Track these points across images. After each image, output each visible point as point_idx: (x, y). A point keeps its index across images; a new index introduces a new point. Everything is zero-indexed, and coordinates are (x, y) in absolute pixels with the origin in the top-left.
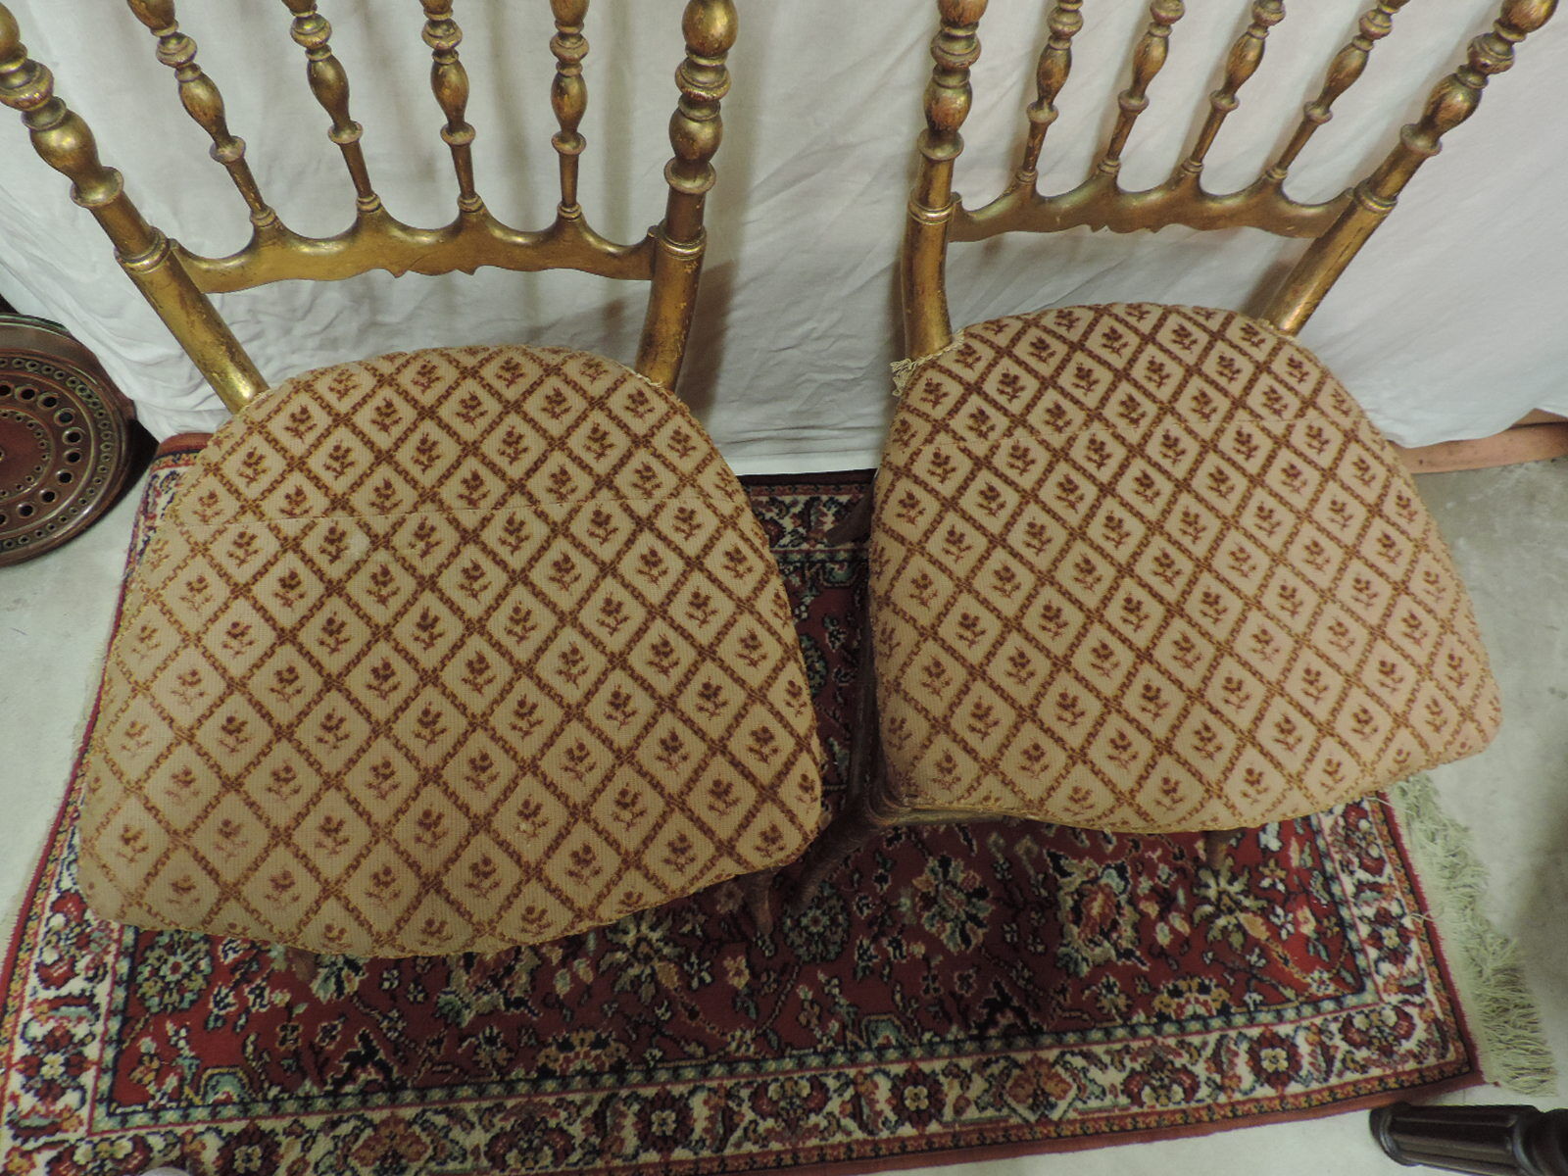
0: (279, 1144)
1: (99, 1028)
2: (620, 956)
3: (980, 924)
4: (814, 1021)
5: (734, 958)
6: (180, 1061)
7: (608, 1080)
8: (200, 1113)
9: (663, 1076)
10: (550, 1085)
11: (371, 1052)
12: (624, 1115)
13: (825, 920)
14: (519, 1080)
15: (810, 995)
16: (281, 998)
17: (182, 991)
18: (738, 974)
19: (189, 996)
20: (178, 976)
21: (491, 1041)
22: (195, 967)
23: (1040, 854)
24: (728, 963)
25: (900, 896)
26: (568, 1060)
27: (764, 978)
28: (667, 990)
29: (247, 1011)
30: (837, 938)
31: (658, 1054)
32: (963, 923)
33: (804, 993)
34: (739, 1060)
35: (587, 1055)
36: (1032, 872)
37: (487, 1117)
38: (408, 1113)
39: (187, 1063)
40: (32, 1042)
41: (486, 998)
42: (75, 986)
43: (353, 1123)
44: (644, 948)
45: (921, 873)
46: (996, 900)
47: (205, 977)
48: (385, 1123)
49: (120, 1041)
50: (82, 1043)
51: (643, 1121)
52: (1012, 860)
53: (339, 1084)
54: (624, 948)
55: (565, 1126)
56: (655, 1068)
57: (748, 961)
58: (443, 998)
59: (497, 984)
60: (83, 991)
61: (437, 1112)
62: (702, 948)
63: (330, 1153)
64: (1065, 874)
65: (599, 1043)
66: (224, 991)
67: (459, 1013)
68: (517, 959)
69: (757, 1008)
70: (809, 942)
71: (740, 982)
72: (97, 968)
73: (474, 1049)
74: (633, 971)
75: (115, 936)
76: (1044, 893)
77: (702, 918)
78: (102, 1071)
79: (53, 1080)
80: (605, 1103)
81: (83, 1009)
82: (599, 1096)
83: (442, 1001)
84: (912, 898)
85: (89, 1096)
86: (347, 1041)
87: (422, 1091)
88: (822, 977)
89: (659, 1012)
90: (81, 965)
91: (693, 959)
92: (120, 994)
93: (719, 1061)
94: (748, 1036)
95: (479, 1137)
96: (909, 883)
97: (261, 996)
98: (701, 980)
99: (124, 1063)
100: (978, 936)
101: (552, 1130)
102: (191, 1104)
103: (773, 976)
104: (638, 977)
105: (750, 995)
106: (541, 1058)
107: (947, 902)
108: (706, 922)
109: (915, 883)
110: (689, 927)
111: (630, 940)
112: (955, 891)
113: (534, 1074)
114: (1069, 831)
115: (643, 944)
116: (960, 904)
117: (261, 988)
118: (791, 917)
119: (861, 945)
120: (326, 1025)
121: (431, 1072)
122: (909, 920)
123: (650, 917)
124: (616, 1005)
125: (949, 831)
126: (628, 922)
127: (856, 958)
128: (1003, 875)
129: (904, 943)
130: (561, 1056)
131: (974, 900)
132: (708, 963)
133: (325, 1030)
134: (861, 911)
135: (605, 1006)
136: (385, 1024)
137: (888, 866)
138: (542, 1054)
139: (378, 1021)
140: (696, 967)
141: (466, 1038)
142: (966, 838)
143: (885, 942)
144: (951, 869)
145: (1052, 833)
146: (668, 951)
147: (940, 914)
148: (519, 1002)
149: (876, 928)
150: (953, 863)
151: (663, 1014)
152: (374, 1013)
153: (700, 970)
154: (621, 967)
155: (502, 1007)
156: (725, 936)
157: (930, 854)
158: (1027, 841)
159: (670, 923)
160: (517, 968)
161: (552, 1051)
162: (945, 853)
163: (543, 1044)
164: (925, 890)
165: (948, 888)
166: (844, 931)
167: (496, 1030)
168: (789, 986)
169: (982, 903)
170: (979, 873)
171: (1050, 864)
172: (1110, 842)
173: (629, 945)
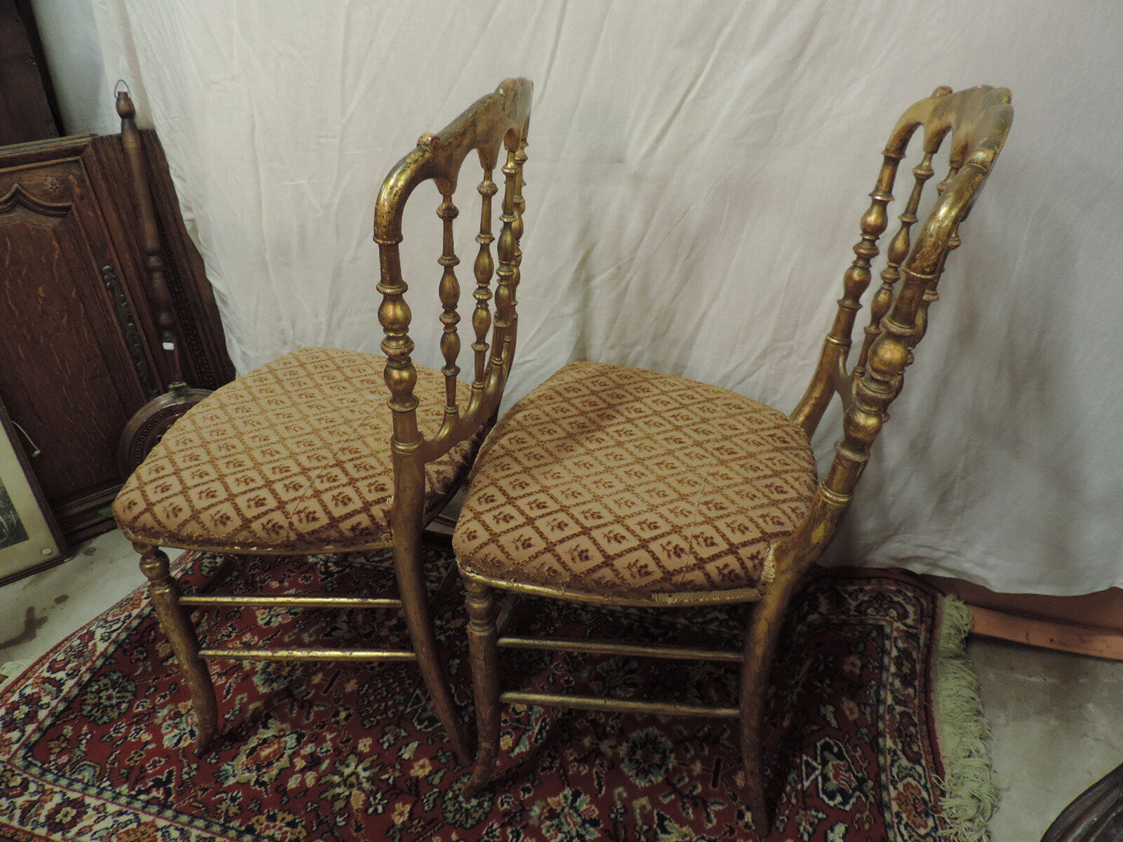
0: (86, 813)
1: (54, 703)
2: (337, 779)
5: (404, 805)
6: (76, 749)
8: (64, 782)
10: (248, 838)
11: (169, 781)
14: (233, 828)
16: (146, 737)
17: (104, 712)
18: (400, 815)
19: (105, 719)
20: (107, 703)
21: (233, 799)
22: (119, 704)
23: (651, 812)
24: (398, 806)
25: (533, 804)
27: (415, 822)
28: (351, 808)
29: (126, 738)
30: (477, 816)
32: (572, 838)
35: (280, 829)
36: (640, 822)
38: (161, 823)
39: (78, 753)
40: (22, 695)
41: (247, 775)
42: (60, 675)
43: (131, 816)
44: (353, 779)
45: (556, 795)
46: (603, 831)
47: (120, 714)
48: (146, 824)
49: (58, 718)
50: (41, 707)
52: (628, 809)
53: (140, 792)
54: (341, 774)
57: (412, 808)
58: (226, 767)
59: (258, 769)
60: (62, 679)
61: (177, 829)
62: (387, 791)
63: (107, 829)
64: (665, 831)
65: (292, 824)
66: (123, 725)
67: (227, 778)
68: (278, 760)
70: (457, 811)
71: (398, 820)
72: (75, 671)
73: (221, 801)
74: (338, 790)
75: (94, 658)
77: (397, 774)
78: (38, 729)
79: (15, 720)
81: (55, 689)
83: (222, 768)
84: (543, 808)
85: (24, 739)
86: (161, 772)
87: (178, 812)
88: (454, 837)
89: (338, 819)
90: (70, 666)
91: (379, 796)
92: (76, 691)
96: (544, 798)
97: (138, 733)
98: (376, 810)
99: (50, 733)
102: (63, 776)
103: (422, 823)
104: (339, 794)
105: (400, 830)
106: (254, 820)
107: (566, 820)
108: (399, 777)
109: (549, 800)
110: (387, 776)
111: (347, 771)
112: (576, 815)
113: (243, 828)
114: (680, 804)
115: (354, 777)
116: (575, 824)
117: (141, 729)
118: (454, 792)
119: (492, 826)
120: (157, 758)
121: (190, 804)
122: (534, 822)
123: (367, 763)
124: (316, 805)
125: (589, 776)
126: (352, 760)
127: (484, 832)
128: (616, 817)
129: (522, 836)
130: (265, 823)
131: (587, 825)
132: (386, 801)
133: (155, 761)
134: (502, 804)
135: (309, 804)
136: (186, 769)
137: (536, 783)
138: (256, 818)
139: (184, 767)
140: (377, 801)
141: (221, 793)
142: (599, 784)
143: (509, 830)
144: (579, 800)
145: (666, 801)
146: (366, 785)
147: (557, 826)
148: (263, 784)
149: (507, 819)
150: (582, 796)
151: (340, 821)
152: (185, 761)
153: (379, 804)
154: (333, 785)
155: (252, 783)
156: (406, 790)
157: (568, 785)
158: (644, 801)
159: (377, 769)
160: (275, 765)
161: (263, 818)
162: (579, 788)
163: (260, 812)
164: (554, 807)
165: (571, 811)
166: (484, 813)
167: (240, 795)
168: (429, 834)
169: (592, 829)
170: (599, 809)
171: (656, 821)
172: (710, 821)
173: (345, 774)
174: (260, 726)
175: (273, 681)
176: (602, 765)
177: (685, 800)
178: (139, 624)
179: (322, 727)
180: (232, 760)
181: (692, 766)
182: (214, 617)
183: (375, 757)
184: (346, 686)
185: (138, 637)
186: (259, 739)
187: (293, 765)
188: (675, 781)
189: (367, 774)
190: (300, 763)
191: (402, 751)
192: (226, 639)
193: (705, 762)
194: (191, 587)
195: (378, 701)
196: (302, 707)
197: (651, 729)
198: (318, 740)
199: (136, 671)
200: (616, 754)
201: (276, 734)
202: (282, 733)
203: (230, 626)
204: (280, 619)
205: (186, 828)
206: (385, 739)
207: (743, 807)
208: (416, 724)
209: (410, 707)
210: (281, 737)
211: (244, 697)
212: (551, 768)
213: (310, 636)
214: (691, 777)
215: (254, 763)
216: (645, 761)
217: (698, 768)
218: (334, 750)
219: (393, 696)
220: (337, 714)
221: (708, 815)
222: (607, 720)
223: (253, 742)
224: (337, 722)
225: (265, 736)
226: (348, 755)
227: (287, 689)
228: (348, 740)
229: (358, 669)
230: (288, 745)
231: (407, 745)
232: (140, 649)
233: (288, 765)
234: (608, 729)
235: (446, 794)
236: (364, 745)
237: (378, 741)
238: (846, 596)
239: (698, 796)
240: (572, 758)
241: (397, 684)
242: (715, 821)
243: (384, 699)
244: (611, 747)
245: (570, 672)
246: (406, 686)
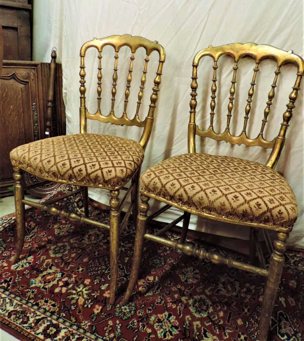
2: (74, 292)
3: (171, 334)
4: (108, 331)
5: (99, 306)
7: (48, 314)
9: (61, 320)
10: (36, 307)
11: (10, 281)
12: (44, 323)
13: (128, 310)
14: (30, 303)
15: (111, 324)
16: (5, 265)
18: (98, 309)
21: (33, 292)
23: (201, 328)
24: (97, 306)
25: (152, 316)
26: (44, 305)
27: (103, 314)
28: (78, 304)
30: (128, 316)
31: (64, 315)
32: (166, 332)
33: (110, 323)
34: (81, 328)
35: (49, 306)
36: (196, 331)
37: (17, 306)
38: (3, 296)
41: (40, 284)
45: (162, 314)
46: (179, 331)
51: (48, 327)
52: (191, 325)
54: (76, 290)
55: (30, 317)
56: (61, 318)
57: (102, 308)
58: (32, 280)
59: (45, 283)
61: (9, 299)
62: (93, 300)
64: (206, 336)
65: (54, 305)
67: (32, 284)
68: (53, 281)
69: (96, 319)
70: (120, 312)
71: (96, 312)
73: (28, 292)
74: (74, 296)
76: (197, 338)
77: (98, 294)
80: (43, 318)
82: (43, 316)
83: (31, 280)
84: (156, 318)
86: (8, 278)
87: (11, 293)
88: (118, 322)
89: (72, 307)
91: (90, 301)
93: (77, 325)
94: (89, 324)
95: (11, 309)
96: (156, 314)
97: (3, 263)
98: (88, 306)
100: (169, 337)
101: (27, 316)
103: (106, 314)
104: (74, 298)
105: (96, 316)
106: (39, 301)
107: (165, 324)
108: (99, 295)
109: (159, 315)
110: (94, 294)
111: (79, 290)
112: (169, 323)
113: (34, 303)
114: (213, 327)
115: (81, 292)
116: (168, 327)
117: (4, 262)
118: (120, 305)
119: (134, 321)
120: (7, 273)
121: (16, 291)
122: (151, 322)
123: (87, 288)
124: (64, 300)
125: (176, 309)
126: (82, 286)
127: (130, 323)
128: (186, 327)
129: (146, 327)
130: (43, 303)
131: (173, 328)
132: (92, 303)
133: (6, 274)
134: (139, 313)
135: (62, 299)
136: (17, 278)
137: (153, 308)
138: (40, 300)
139: (16, 277)
140: (89, 303)
141: (29, 289)
142: (180, 312)
143: (141, 324)
144: (171, 317)
145: (207, 325)
146: (85, 296)
147: (161, 326)
148: (46, 289)
149: (140, 319)
150: (172, 316)
151: (73, 308)
152: (18, 275)
153: (89, 304)
154: (72, 294)
155: (41, 287)
156: (101, 301)
157: (167, 311)
158: (198, 323)
159: (90, 291)
160: (51, 283)
161: (43, 301)
162: (171, 313)
163: (42, 299)
164: (160, 318)
165: (167, 321)
166: (131, 315)
167: (36, 291)
168: (108, 319)
169: (175, 330)
170: (179, 322)
171: (203, 332)
172: (226, 336)
173: (78, 291)
174: (49, 268)
175: (56, 253)
176: (181, 306)
177: (216, 326)
178: (14, 222)
179: (72, 272)
180: (35, 278)
181: (219, 313)
182: (40, 228)
183: (90, 287)
184: (84, 259)
185: (12, 227)
186: (47, 272)
187: (58, 284)
188: (212, 317)
189: (87, 292)
190: (61, 284)
191: (102, 286)
192: (42, 236)
193: (225, 312)
194: (35, 214)
195: (95, 267)
196: (66, 264)
197: (203, 296)
198: (70, 277)
199: (8, 240)
200: (188, 303)
201: (54, 272)
202: (56, 272)
203: (45, 233)
204: (63, 233)
205: (12, 299)
206: (96, 281)
207: (240, 333)
208: (108, 277)
209: (107, 271)
210: (56, 273)
211: (45, 257)
212: (160, 303)
213: (73, 240)
214: (218, 317)
215: (44, 280)
216: (199, 308)
217: (221, 314)
218: (75, 281)
219: (101, 266)
220: (79, 269)
221: (225, 334)
222: (185, 289)
223: (45, 273)
224: (78, 272)
225: (50, 272)
226: (80, 284)
227: (61, 257)
228: (81, 279)
229: (89, 255)
230: (58, 276)
231: (104, 284)
232: (12, 232)
233: (56, 283)
234: (185, 293)
235: (117, 305)
236: (87, 281)
237: (93, 281)
238: (289, 257)
239: (221, 325)
240: (170, 301)
241: (103, 262)
242: (228, 336)
243: (98, 267)
244: (186, 300)
245: (172, 270)
246: (107, 263)
